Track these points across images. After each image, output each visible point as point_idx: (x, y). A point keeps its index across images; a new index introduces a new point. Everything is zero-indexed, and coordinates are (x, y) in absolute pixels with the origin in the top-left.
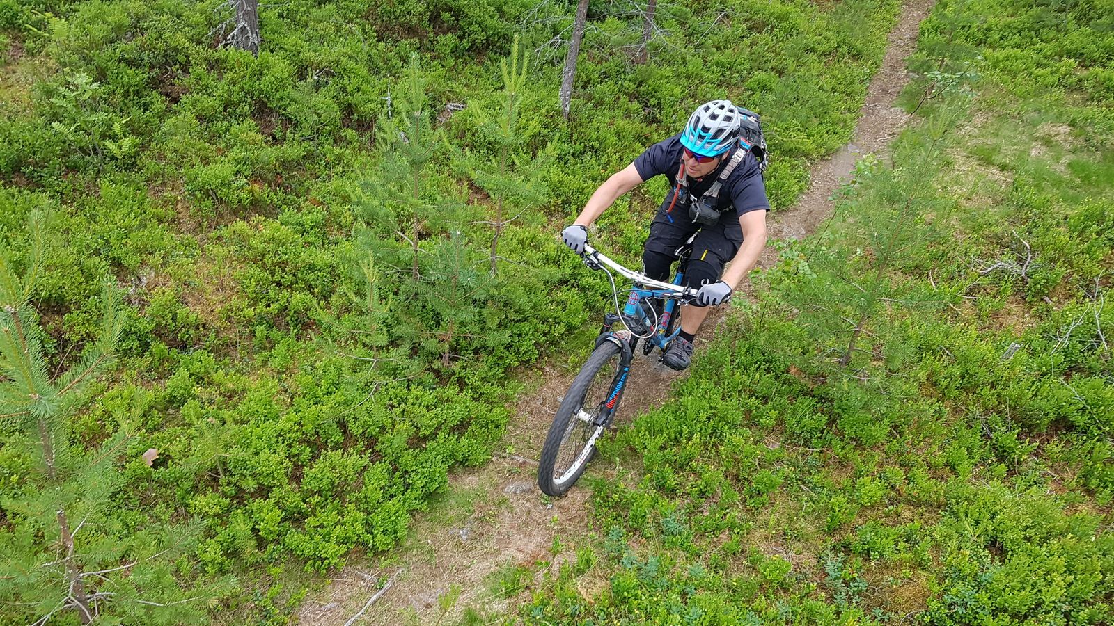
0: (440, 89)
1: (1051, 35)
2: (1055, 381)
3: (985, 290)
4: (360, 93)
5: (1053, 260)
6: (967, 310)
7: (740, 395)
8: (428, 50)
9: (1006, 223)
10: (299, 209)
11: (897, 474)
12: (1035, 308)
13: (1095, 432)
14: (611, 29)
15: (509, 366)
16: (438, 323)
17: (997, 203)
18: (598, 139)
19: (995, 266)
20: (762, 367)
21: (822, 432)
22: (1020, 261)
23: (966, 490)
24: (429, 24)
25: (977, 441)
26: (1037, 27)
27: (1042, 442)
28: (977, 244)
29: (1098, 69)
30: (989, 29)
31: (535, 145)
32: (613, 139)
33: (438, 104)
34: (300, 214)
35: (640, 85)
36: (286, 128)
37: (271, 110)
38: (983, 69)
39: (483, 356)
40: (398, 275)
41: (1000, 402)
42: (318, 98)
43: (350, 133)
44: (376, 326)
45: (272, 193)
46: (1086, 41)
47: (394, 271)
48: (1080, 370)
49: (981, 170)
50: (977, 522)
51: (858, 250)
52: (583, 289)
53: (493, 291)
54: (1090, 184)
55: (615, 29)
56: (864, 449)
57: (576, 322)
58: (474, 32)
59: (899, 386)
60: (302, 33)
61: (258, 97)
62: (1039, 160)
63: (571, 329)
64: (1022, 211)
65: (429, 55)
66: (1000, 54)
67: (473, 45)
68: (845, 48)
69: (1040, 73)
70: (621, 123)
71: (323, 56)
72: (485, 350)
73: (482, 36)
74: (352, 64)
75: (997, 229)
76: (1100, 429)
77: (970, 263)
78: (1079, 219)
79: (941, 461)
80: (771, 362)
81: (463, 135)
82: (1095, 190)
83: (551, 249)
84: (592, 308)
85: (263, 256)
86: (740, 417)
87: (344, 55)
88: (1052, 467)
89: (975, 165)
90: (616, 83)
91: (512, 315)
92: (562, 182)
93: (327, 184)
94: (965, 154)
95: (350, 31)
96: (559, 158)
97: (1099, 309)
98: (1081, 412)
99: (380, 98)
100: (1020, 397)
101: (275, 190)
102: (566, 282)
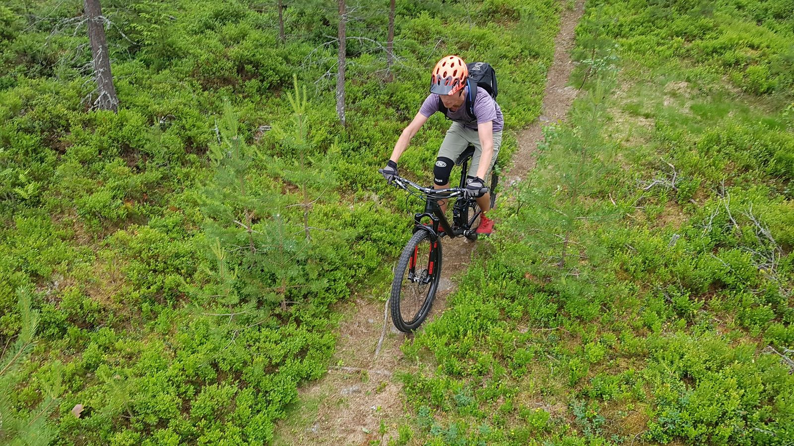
0: (253, 117)
1: (663, 24)
2: (708, 256)
3: (649, 200)
4: (195, 128)
5: (692, 174)
6: (640, 217)
7: (495, 298)
8: (240, 92)
9: (656, 153)
10: (162, 215)
11: (611, 337)
12: (686, 208)
13: (741, 286)
14: (365, 62)
15: (330, 303)
16: (274, 281)
17: (648, 141)
18: (368, 137)
19: (653, 183)
20: (507, 276)
21: (555, 316)
22: (669, 177)
23: (660, 342)
24: (238, 75)
25: (662, 306)
26: (653, 19)
27: (706, 300)
28: (638, 170)
29: (698, 41)
30: (621, 25)
31: (324, 147)
32: (379, 135)
33: (253, 128)
34: (164, 219)
35: (391, 97)
36: (146, 160)
37: (133, 149)
38: (623, 52)
39: (311, 299)
40: (240, 251)
41: (673, 277)
42: (165, 136)
43: (192, 157)
44: (229, 290)
45: (141, 207)
46: (687, 24)
47: (237, 249)
48: (724, 246)
49: (632, 120)
50: (672, 362)
51: (558, 186)
52: (375, 241)
53: (311, 252)
54: (707, 118)
55: (368, 61)
56: (586, 323)
57: (373, 264)
58: (270, 76)
59: (602, 276)
60: (148, 93)
61: (123, 142)
62: (670, 108)
63: (370, 270)
65: (241, 96)
66: (631, 41)
67: (271, 85)
68: (527, 52)
69: (661, 49)
70: (382, 124)
71: (165, 106)
72: (311, 294)
73: (277, 78)
74: (187, 109)
75: (650, 158)
76: (744, 284)
77: (636, 184)
78: (703, 143)
79: (640, 324)
80: (512, 272)
81: (274, 147)
82: (712, 122)
83: (347, 216)
84: (383, 253)
85: (140, 252)
86: (497, 314)
87: (180, 103)
88: (717, 315)
89: (627, 116)
90: (375, 97)
91: (326, 267)
92: (348, 169)
93: (181, 195)
94: (620, 111)
95: (182, 87)
96: (343, 154)
97: (728, 202)
98: (729, 274)
99: (210, 130)
100: (686, 270)
101: (143, 205)
102: (362, 238)
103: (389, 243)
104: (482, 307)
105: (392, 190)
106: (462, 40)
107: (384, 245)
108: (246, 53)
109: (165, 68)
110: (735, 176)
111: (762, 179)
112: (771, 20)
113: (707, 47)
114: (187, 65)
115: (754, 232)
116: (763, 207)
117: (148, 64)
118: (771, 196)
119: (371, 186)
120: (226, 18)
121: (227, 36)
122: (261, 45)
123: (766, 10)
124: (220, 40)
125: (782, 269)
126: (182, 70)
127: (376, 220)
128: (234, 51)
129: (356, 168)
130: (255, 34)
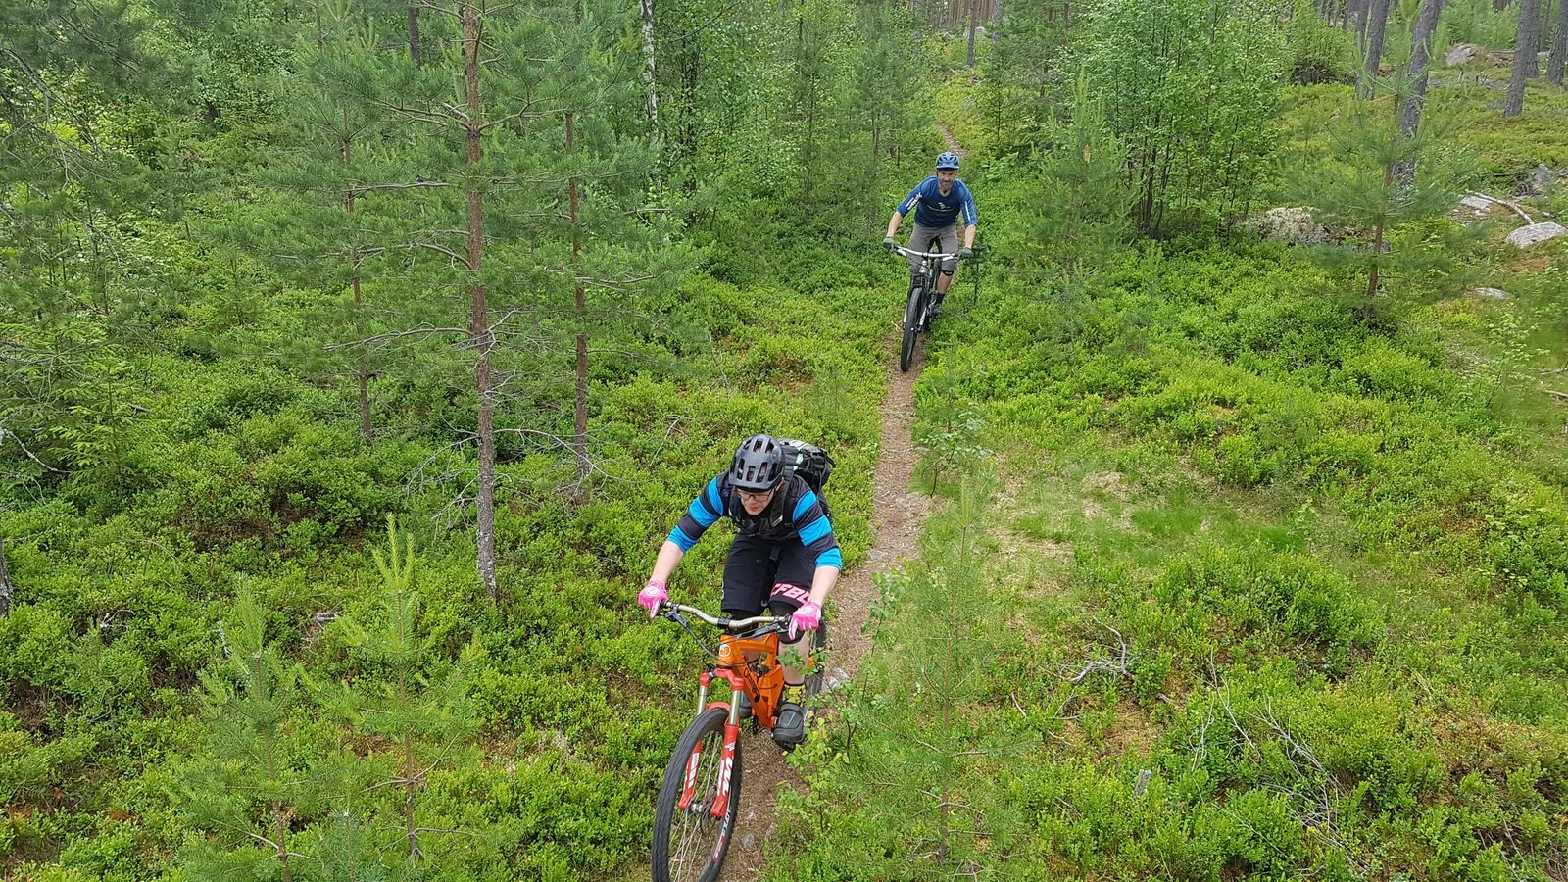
0: (301, 597)
1: (1064, 372)
2: (1208, 809)
3: (1086, 702)
4: (176, 632)
5: (1153, 644)
6: (1073, 738)
8: (275, 548)
9: (1083, 609)
10: (93, 833)
12: (1154, 713)
13: (1280, 865)
14: (534, 469)
17: (1065, 585)
18: (544, 615)
19: (1088, 668)
22: (1115, 654)
24: (273, 514)
26: (1045, 365)
28: (1058, 644)
29: (1128, 399)
30: (992, 378)
31: (451, 647)
32: (566, 609)
33: (300, 618)
34: (95, 841)
35: (588, 531)
36: (65, 711)
37: (38, 689)
38: (1000, 425)
41: (1153, 858)
42: (110, 656)
43: (167, 693)
45: (46, 821)
46: (1104, 370)
48: (1234, 784)
49: (1034, 548)
51: (918, 685)
52: (563, 840)
54: (1164, 536)
55: (540, 468)
58: (342, 510)
59: (1020, 872)
60: (80, 565)
61: (15, 676)
62: (1097, 520)
64: (1099, 590)
65: (277, 555)
66: (1013, 404)
67: (342, 527)
68: (833, 435)
69: (1065, 417)
71: (113, 592)
73: (355, 512)
74: (161, 594)
75: (1075, 619)
76: (1284, 859)
77: (1056, 672)
78: (1165, 585)
81: (344, 655)
82: (1173, 543)
83: (501, 792)
84: (581, 865)
87: (146, 583)
89: (1024, 543)
90: (555, 535)
92: (502, 687)
93: (136, 781)
94: (1009, 532)
95: (154, 547)
96: (493, 654)
97: (1226, 697)
98: (1253, 842)
99: (208, 632)
100: (1174, 843)
101: (52, 814)
102: (534, 837)
103: (594, 841)
105: (597, 721)
106: (716, 420)
107: (582, 847)
108: (291, 470)
109: (118, 512)
110: (1232, 643)
111: (1279, 646)
112: (1249, 354)
113: (1145, 408)
114: (167, 500)
115: (1284, 752)
116: (1292, 702)
117: (81, 504)
118: (1300, 679)
119: (552, 718)
120: (251, 405)
121: (252, 440)
122: (323, 453)
123: (1237, 336)
124: (237, 449)
125: (1347, 821)
126: (155, 513)
127: (565, 792)
128: (267, 467)
129: (521, 682)
130: (310, 432)
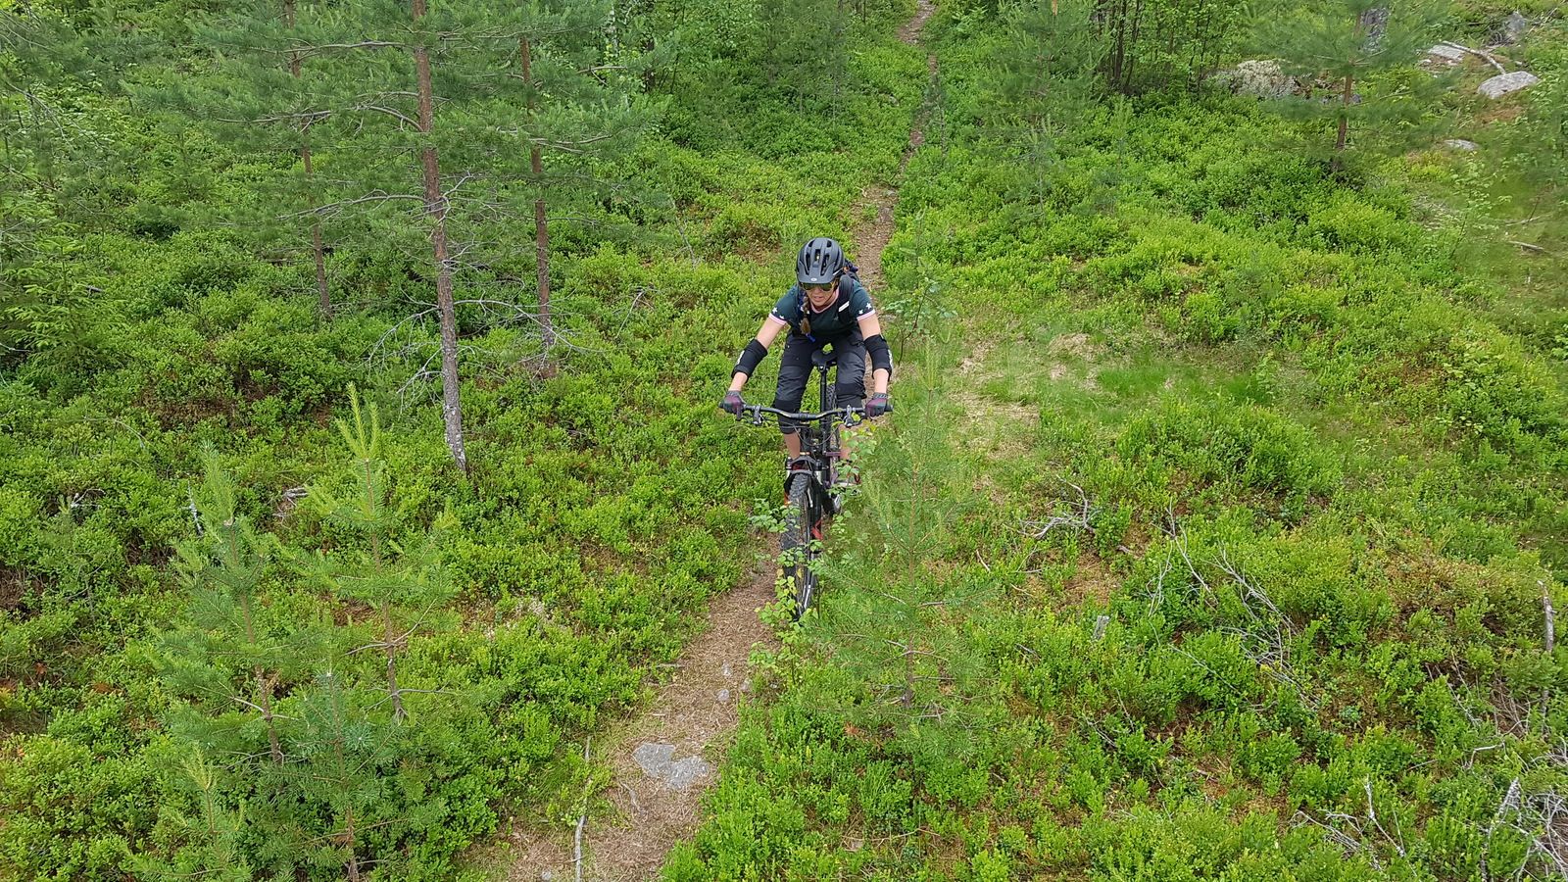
0: (271, 474)
1: (1033, 233)
2: (1163, 651)
3: (1048, 556)
4: (147, 510)
5: (1114, 499)
6: (1034, 588)
8: (241, 425)
9: (1047, 468)
10: (79, 706)
11: (1015, 834)
12: (1114, 564)
13: (1234, 701)
14: (499, 343)
15: (456, 851)
16: (330, 819)
17: (1030, 446)
18: (515, 487)
19: (1050, 524)
20: (812, 736)
21: (911, 806)
22: (1077, 510)
23: (1107, 831)
24: (236, 392)
25: (1100, 757)
26: (1012, 227)
27: (1176, 736)
28: (1021, 502)
29: (1096, 259)
30: (960, 243)
31: (424, 517)
32: (536, 482)
33: (271, 495)
34: (82, 713)
35: (556, 404)
36: (41, 589)
37: (13, 569)
38: (968, 290)
39: (412, 848)
40: (249, 763)
41: (1110, 697)
42: (81, 534)
43: (143, 570)
44: (228, 855)
45: (32, 694)
46: (1073, 230)
47: (243, 759)
48: (1190, 627)
49: (999, 411)
50: (1133, 870)
51: (886, 546)
52: (543, 699)
53: (406, 744)
54: (1128, 395)
55: (505, 342)
56: (968, 813)
57: (544, 750)
58: (305, 386)
59: (982, 713)
60: (45, 447)
62: (1062, 383)
63: (537, 763)
64: (1061, 448)
65: (243, 432)
66: (980, 269)
67: (307, 404)
69: (1034, 280)
70: (541, 458)
71: (81, 471)
72: (413, 837)
73: (318, 389)
74: (128, 472)
75: (1039, 478)
76: (1237, 696)
77: (1020, 529)
78: (1127, 442)
79: (1065, 799)
80: (821, 726)
81: (317, 529)
82: (1137, 401)
83: (481, 655)
84: (562, 722)
85: (32, 795)
86: (800, 818)
87: (114, 463)
88: (1200, 763)
89: (990, 407)
90: (524, 409)
91: (441, 773)
92: (477, 557)
93: (118, 655)
94: (976, 396)
95: (119, 427)
96: (466, 525)
97: (1184, 545)
98: (1208, 681)
99: (179, 510)
100: (1130, 682)
101: (37, 688)
102: (516, 696)
103: (575, 699)
104: (771, 809)
105: (572, 587)
106: (681, 291)
107: (563, 704)
108: (251, 347)
109: (80, 394)
110: (1191, 495)
111: (1238, 496)
112: (1218, 211)
113: (1113, 268)
114: (130, 380)
115: (1239, 595)
116: (1247, 548)
117: (42, 386)
118: (1258, 526)
119: (527, 586)
120: (207, 282)
121: (210, 318)
122: (283, 329)
123: (1206, 193)
124: (197, 327)
125: (1299, 659)
126: (117, 394)
127: (544, 655)
128: (226, 344)
129: (495, 552)
130: (267, 309)
